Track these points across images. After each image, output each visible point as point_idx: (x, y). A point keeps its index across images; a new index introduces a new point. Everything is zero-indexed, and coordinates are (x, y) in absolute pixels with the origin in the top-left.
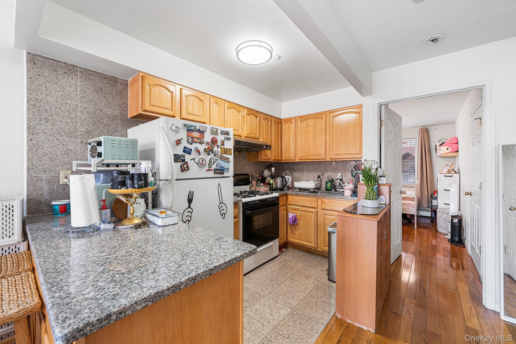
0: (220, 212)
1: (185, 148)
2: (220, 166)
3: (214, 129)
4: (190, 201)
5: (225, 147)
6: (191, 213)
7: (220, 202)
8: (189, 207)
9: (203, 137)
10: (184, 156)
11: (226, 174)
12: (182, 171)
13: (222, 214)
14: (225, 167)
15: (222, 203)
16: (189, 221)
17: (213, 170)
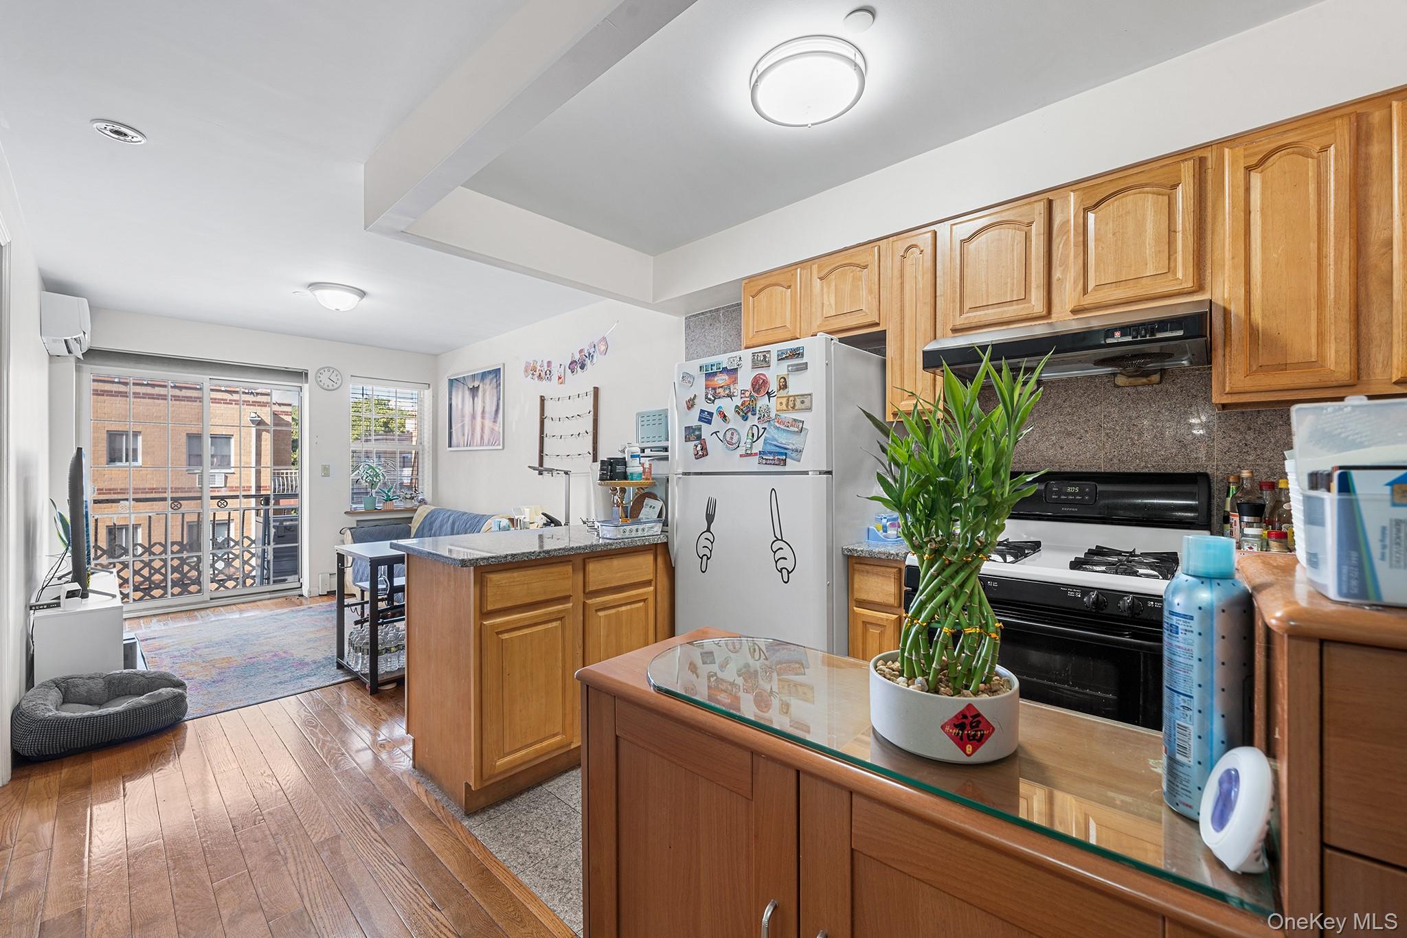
0: (776, 562)
1: (702, 411)
2: (775, 443)
3: (759, 354)
4: (710, 518)
5: (790, 394)
6: (712, 543)
7: (776, 537)
8: (708, 530)
9: (735, 381)
10: (700, 429)
11: (791, 465)
12: (697, 456)
13: (782, 569)
14: (788, 447)
15: (782, 540)
16: (708, 559)
17: (756, 454)
